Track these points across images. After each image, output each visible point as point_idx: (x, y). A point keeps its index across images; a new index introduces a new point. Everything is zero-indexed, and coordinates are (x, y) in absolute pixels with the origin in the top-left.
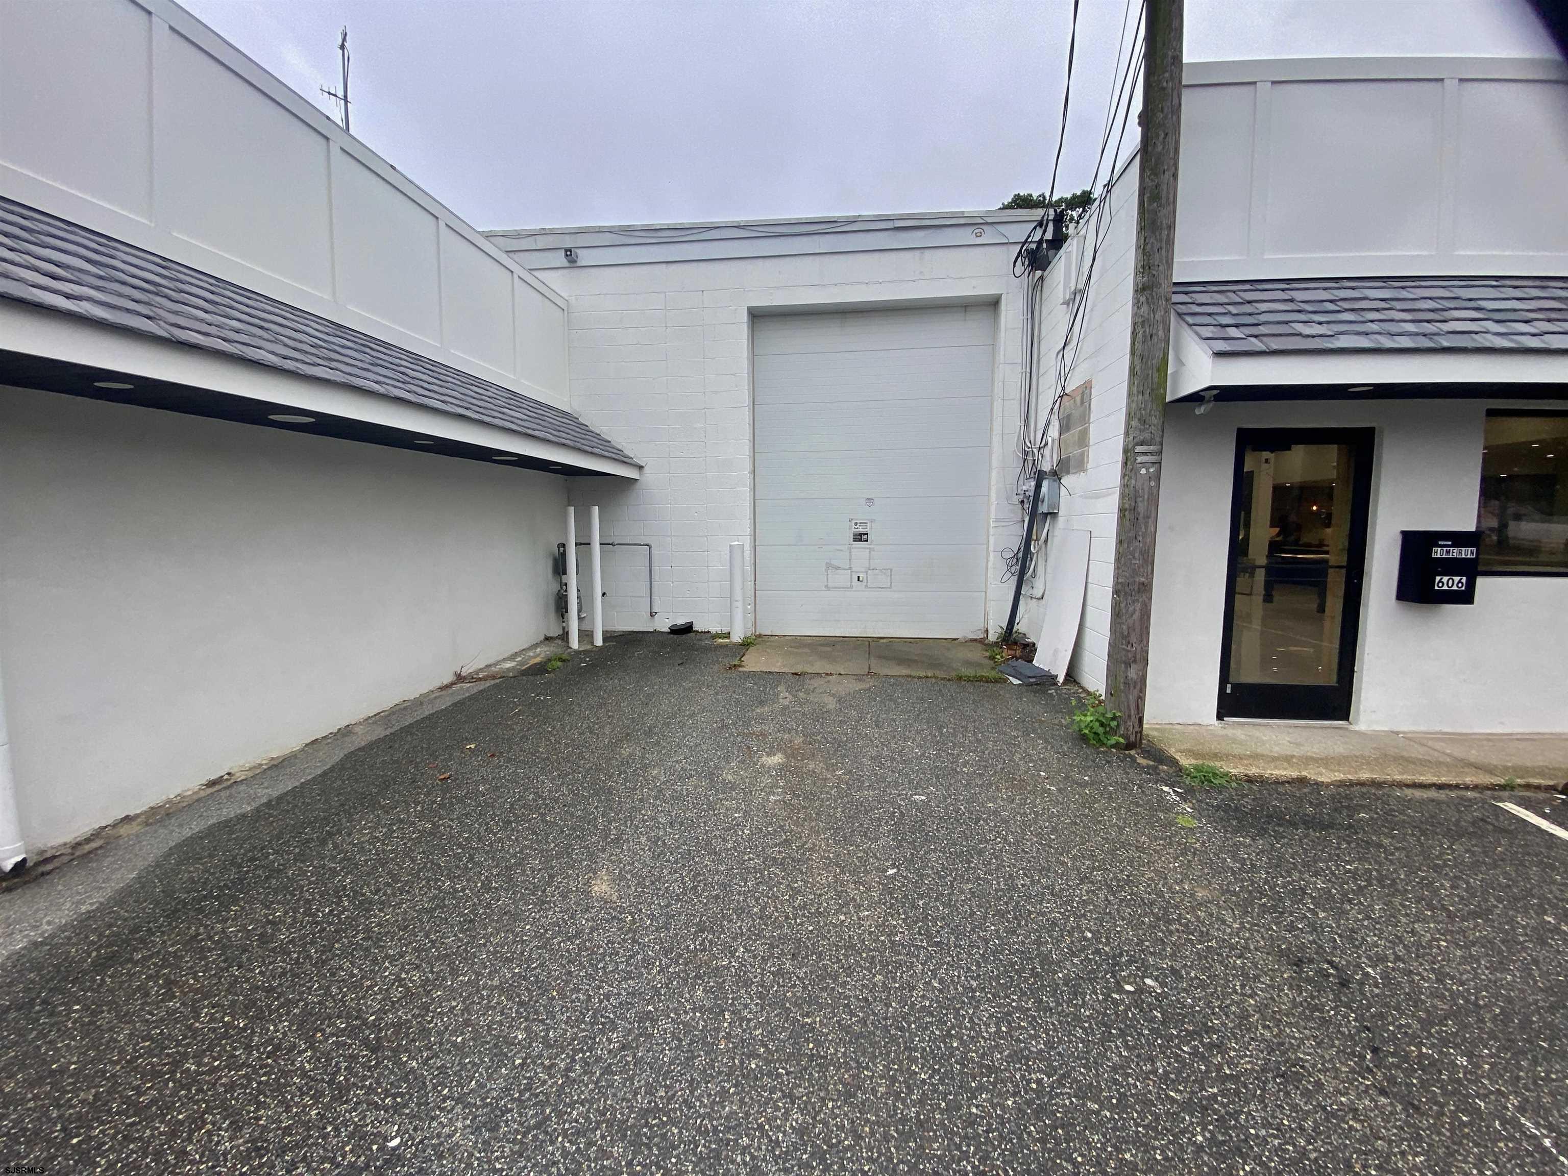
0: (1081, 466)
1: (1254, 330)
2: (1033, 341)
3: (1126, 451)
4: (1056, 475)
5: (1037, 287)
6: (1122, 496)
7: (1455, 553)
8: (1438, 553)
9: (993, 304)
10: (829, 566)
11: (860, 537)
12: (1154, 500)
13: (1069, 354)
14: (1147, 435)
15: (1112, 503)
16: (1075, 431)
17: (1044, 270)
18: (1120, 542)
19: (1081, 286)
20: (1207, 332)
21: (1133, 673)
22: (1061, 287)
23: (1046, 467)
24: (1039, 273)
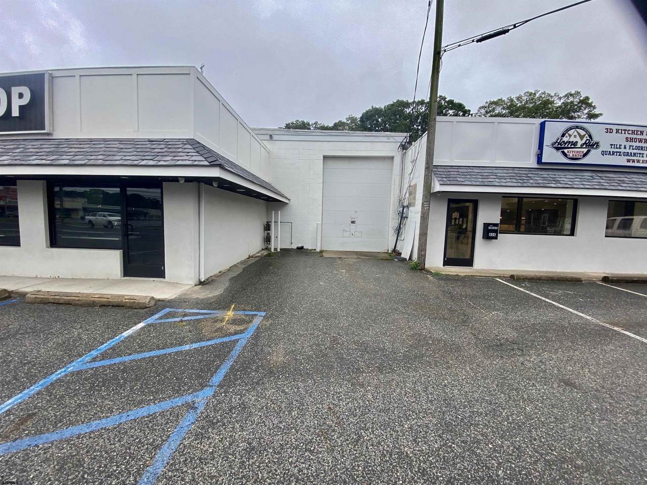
0: (414, 205)
1: (449, 179)
2: (403, 169)
3: (422, 203)
4: (408, 207)
5: (404, 155)
6: (421, 213)
7: (493, 228)
8: (490, 228)
9: (392, 158)
10: (343, 230)
11: (353, 222)
12: (428, 215)
13: (412, 176)
14: (426, 200)
15: (419, 215)
16: (413, 196)
17: (406, 150)
18: (421, 224)
19: (415, 159)
20: (439, 179)
21: (423, 253)
22: (410, 157)
23: (405, 205)
24: (405, 151)
